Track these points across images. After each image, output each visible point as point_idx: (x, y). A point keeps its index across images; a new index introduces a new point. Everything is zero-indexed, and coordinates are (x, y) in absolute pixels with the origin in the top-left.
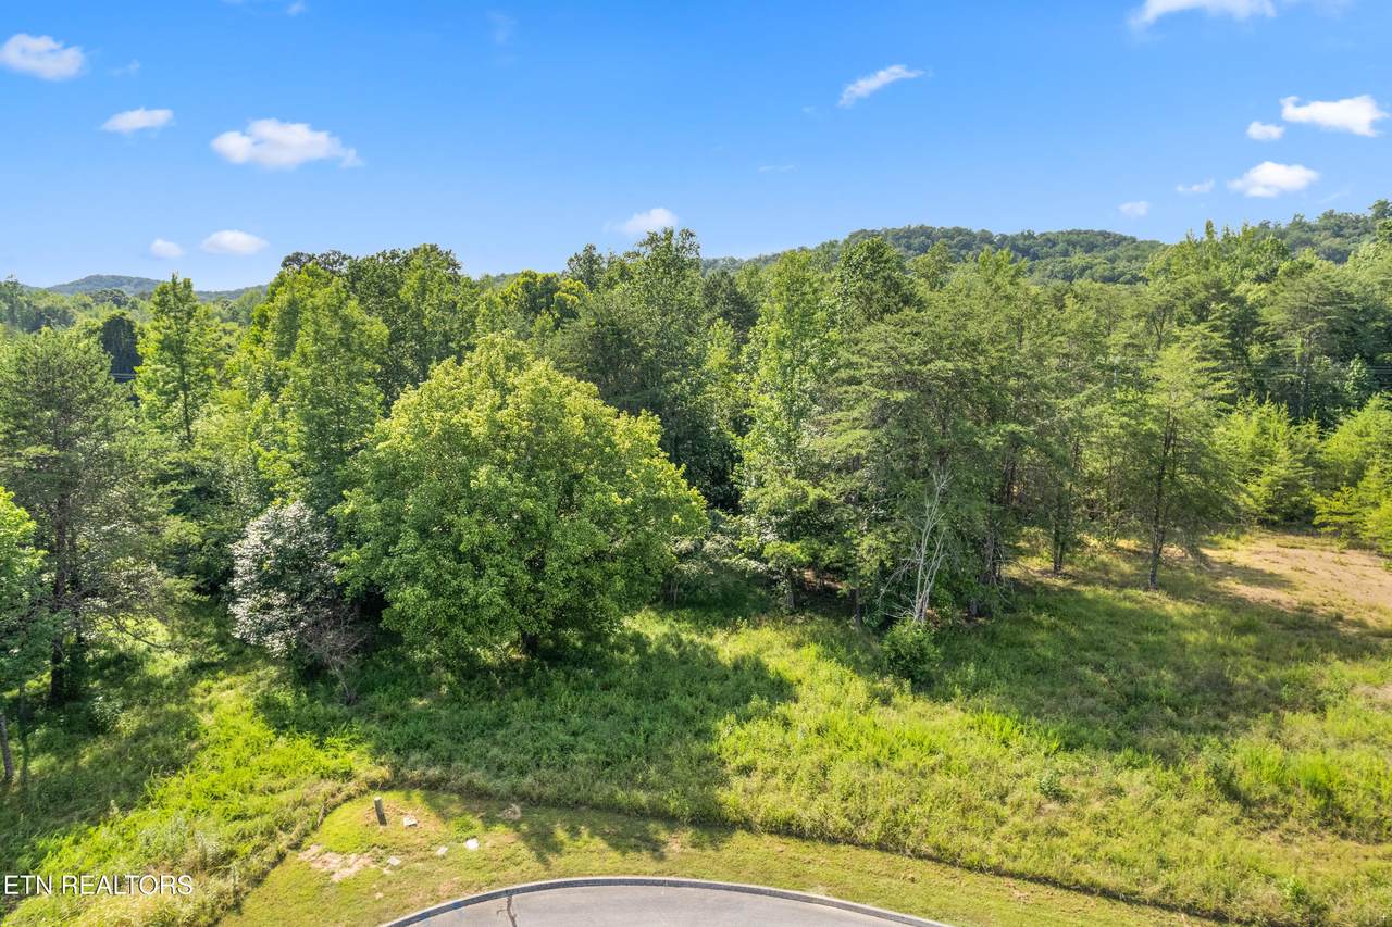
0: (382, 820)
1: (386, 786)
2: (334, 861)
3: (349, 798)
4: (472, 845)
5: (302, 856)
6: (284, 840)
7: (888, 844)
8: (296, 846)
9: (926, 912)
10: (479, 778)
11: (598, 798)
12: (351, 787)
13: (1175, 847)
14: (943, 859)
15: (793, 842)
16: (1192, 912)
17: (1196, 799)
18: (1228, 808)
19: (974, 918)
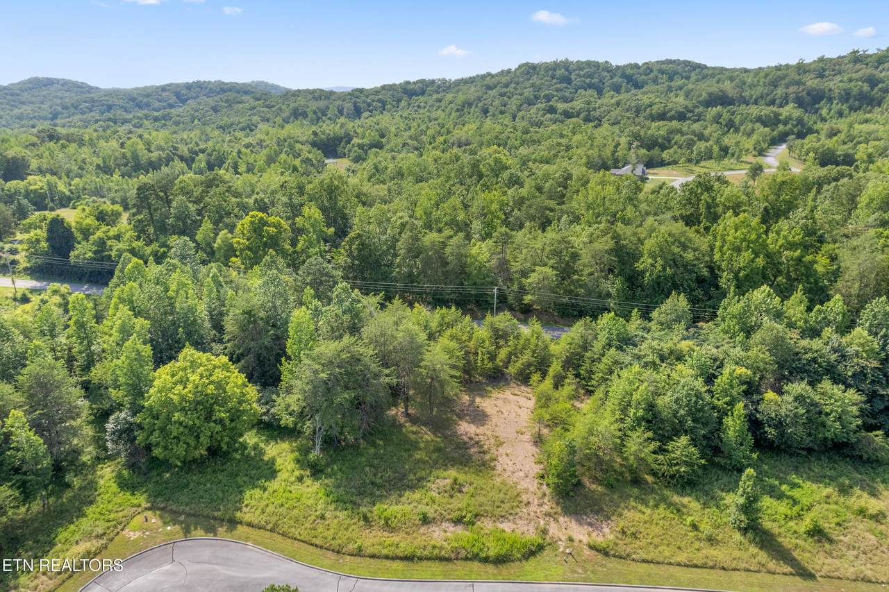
0: (147, 521)
1: (150, 509)
2: (132, 533)
3: (139, 513)
4: (169, 528)
5: (124, 532)
6: (120, 527)
7: (272, 530)
8: (122, 530)
9: (272, 550)
10: (174, 508)
11: (205, 514)
12: (140, 510)
13: (340, 534)
14: (284, 535)
15: (250, 528)
16: (333, 551)
17: (355, 520)
18: (362, 523)
19: (282, 551)
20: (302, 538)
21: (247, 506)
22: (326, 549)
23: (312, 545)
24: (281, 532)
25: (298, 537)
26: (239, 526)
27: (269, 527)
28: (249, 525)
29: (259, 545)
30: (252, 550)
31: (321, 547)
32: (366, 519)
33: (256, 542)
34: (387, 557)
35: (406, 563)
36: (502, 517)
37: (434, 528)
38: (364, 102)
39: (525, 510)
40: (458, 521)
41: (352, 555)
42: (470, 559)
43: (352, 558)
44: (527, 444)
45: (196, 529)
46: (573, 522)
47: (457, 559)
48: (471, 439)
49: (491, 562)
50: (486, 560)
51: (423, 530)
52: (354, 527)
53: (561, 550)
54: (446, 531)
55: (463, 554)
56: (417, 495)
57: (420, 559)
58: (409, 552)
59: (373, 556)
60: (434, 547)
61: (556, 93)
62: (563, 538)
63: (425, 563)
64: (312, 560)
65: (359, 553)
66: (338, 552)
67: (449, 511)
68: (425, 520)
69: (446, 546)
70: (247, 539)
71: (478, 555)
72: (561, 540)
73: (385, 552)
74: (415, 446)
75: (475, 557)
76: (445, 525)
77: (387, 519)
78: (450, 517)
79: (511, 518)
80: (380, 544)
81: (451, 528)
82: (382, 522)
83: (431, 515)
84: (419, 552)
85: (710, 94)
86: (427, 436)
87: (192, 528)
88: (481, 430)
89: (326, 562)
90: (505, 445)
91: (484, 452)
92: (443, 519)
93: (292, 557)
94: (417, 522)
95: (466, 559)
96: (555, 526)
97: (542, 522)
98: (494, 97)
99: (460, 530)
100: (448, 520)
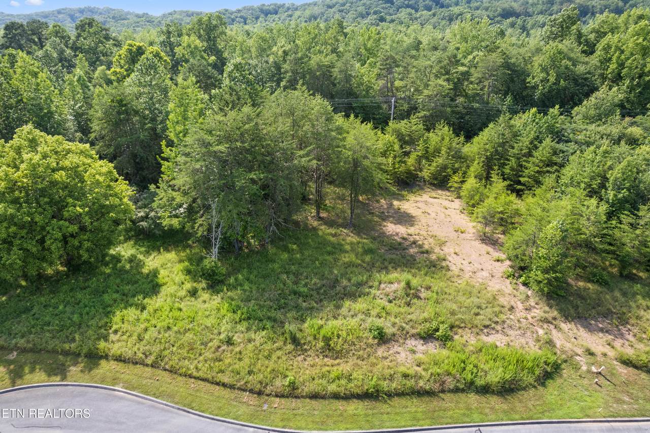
7: (154, 366)
11: (50, 347)
13: (259, 365)
14: (173, 371)
15: (121, 364)
16: (251, 391)
17: (279, 344)
18: (290, 347)
19: (170, 396)
20: (201, 374)
21: (116, 332)
22: (239, 389)
23: (218, 384)
24: (167, 367)
25: (195, 374)
26: (103, 363)
27: (149, 361)
28: (119, 359)
29: (133, 389)
30: (121, 398)
31: (232, 387)
32: (295, 340)
33: (130, 386)
34: (336, 396)
35: (367, 403)
36: (486, 327)
37: (396, 348)
38: (229, 18)
39: (512, 317)
40: (428, 337)
41: (282, 396)
42: (463, 391)
43: (283, 400)
44: (473, 243)
45: (32, 370)
46: (581, 329)
47: (443, 391)
48: (404, 239)
49: (493, 393)
50: (485, 390)
51: (381, 351)
52: (279, 353)
53: (584, 368)
54: (414, 352)
55: (450, 383)
56: (360, 305)
57: (390, 395)
58: (369, 385)
59: (315, 396)
60: (406, 376)
61: (382, 10)
62: (579, 351)
63: (396, 401)
64: (220, 408)
65: (292, 392)
66: (260, 393)
67: (411, 324)
68: (382, 338)
69: (423, 373)
70: (115, 381)
71: (472, 383)
72: (577, 355)
73: (333, 388)
74: (338, 249)
75: (470, 387)
76: (411, 343)
77: (327, 340)
78: (414, 331)
79: (499, 328)
80: (323, 376)
81: (419, 346)
82: (321, 344)
83: (389, 330)
84: (385, 385)
85: (504, 10)
86: (350, 238)
87: (27, 370)
88: (412, 230)
89: (243, 409)
90: (448, 244)
91: (427, 252)
92: (406, 336)
93: (188, 407)
94: (370, 341)
95: (456, 390)
96: (560, 335)
97: (541, 332)
98: (335, 13)
99: (433, 349)
100: (413, 336)
